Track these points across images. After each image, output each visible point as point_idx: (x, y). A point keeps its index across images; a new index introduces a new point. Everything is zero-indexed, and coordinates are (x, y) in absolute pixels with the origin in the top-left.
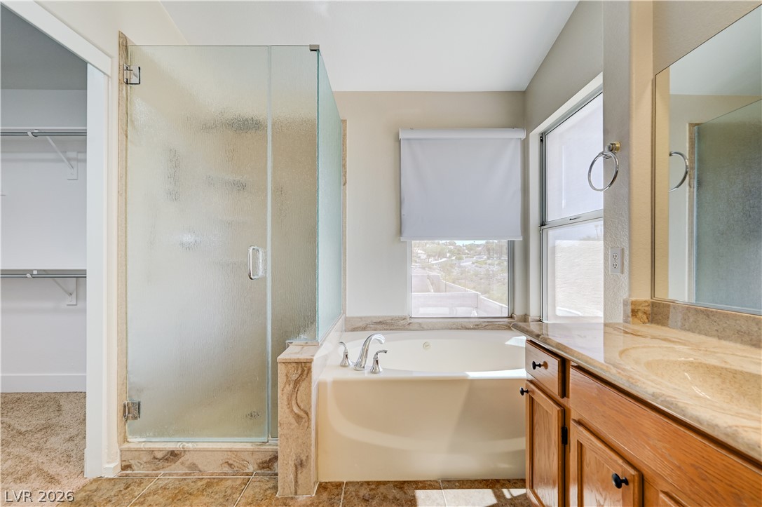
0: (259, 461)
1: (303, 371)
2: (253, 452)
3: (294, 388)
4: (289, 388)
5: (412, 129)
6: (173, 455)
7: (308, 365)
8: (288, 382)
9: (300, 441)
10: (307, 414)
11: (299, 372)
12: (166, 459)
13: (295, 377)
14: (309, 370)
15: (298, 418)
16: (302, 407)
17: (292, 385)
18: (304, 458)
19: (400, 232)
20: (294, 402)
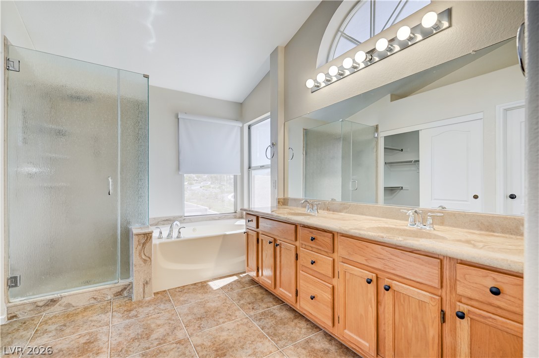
0: (114, 293)
1: (147, 238)
2: (110, 288)
3: (143, 247)
4: (140, 247)
5: (186, 113)
6: (53, 301)
7: (150, 235)
8: (139, 244)
9: (146, 272)
10: (150, 258)
11: (146, 239)
12: (47, 305)
13: (143, 241)
14: (151, 237)
15: (145, 261)
16: (147, 255)
17: (141, 246)
18: (148, 280)
19: (179, 169)
20: (142, 254)
